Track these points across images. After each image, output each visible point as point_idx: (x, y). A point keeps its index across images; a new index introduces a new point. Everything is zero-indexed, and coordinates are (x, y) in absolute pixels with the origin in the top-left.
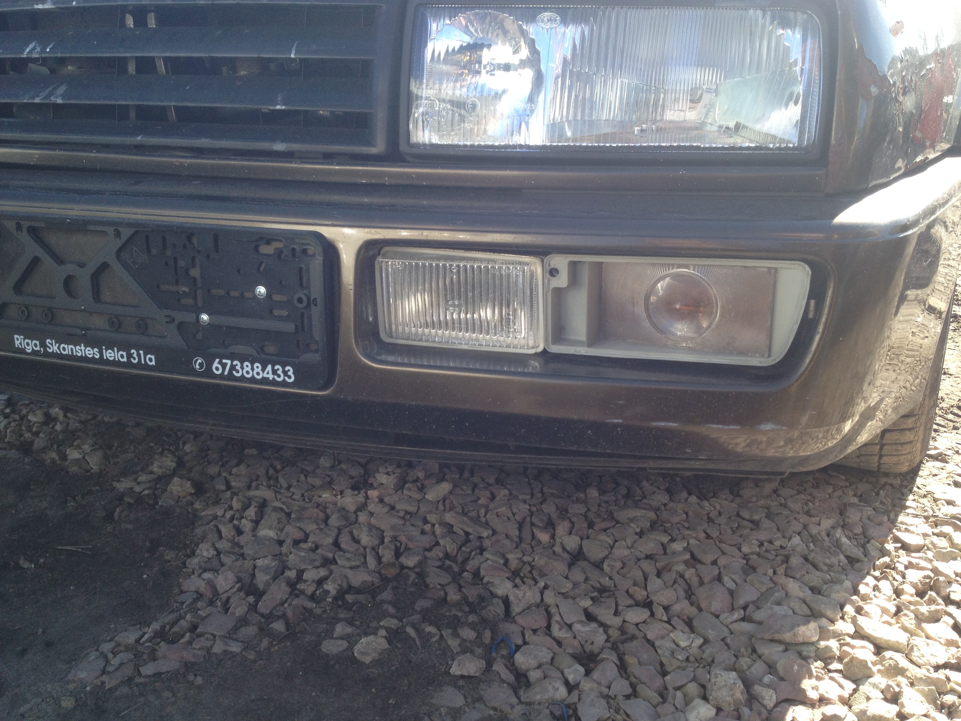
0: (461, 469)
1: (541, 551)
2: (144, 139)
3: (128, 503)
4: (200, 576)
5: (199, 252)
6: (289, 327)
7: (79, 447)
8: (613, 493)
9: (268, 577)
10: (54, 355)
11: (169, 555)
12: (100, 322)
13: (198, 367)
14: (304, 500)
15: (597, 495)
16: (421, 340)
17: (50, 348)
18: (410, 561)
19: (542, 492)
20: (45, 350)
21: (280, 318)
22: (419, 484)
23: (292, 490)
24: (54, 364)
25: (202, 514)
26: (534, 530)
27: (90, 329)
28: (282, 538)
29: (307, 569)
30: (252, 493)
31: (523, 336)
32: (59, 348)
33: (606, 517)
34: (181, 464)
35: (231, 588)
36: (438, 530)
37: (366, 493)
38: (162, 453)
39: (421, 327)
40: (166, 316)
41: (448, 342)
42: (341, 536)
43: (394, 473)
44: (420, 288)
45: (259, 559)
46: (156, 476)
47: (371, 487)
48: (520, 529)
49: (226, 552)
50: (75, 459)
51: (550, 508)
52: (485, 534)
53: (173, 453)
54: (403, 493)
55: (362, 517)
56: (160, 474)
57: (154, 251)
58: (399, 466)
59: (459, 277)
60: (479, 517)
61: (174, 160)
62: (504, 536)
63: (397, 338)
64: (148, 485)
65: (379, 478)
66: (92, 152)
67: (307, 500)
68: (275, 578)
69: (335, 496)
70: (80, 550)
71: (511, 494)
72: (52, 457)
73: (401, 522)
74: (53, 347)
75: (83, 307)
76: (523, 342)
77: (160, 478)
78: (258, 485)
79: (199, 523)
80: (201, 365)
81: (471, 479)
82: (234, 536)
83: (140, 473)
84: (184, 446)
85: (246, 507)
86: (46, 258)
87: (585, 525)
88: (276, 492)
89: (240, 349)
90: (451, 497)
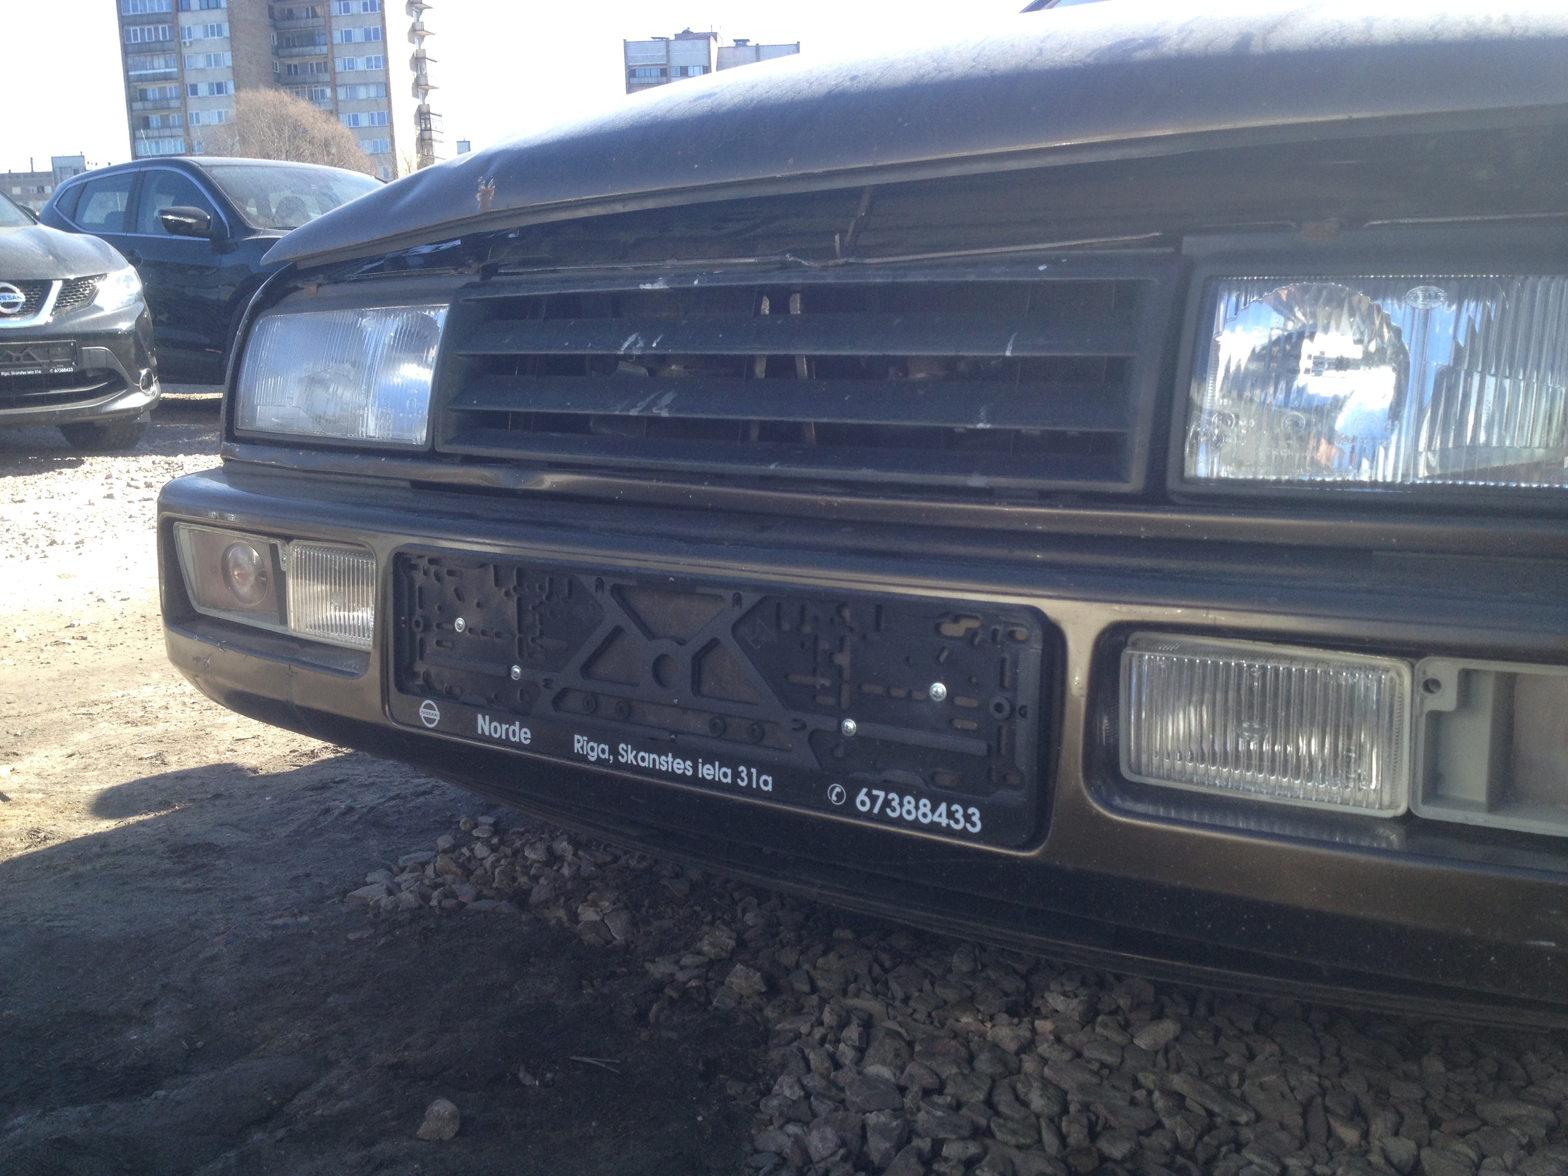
0: (1192, 1001)
1: (1347, 1158)
2: (779, 468)
3: (671, 997)
4: (781, 1127)
5: (852, 630)
6: (978, 747)
7: (594, 904)
8: (1472, 1069)
9: (888, 1145)
10: (627, 767)
11: (734, 1088)
12: (697, 723)
13: (834, 798)
14: (932, 1023)
15: (1442, 1069)
16: (1191, 781)
17: (623, 757)
18: (1117, 1150)
19: (1338, 1054)
20: (616, 759)
21: (966, 733)
22: (1120, 1018)
23: (912, 1003)
24: (625, 780)
25: (778, 1027)
26: (1331, 1121)
27: (683, 733)
28: (902, 1083)
29: (949, 1139)
30: (851, 1002)
31: (1373, 786)
32: (636, 757)
33: (1461, 1111)
34: (741, 943)
35: (832, 1155)
36: (1160, 1103)
37: (1033, 1023)
38: (712, 923)
39: (1191, 760)
40: (794, 720)
41: (1238, 789)
42: (997, 1092)
43: (1076, 996)
44: (1194, 698)
45: (871, 1112)
46: (705, 960)
47: (1037, 1013)
48: (1304, 1114)
49: (818, 1093)
50: (592, 922)
51: (1355, 1085)
52: (1243, 1118)
53: (728, 924)
54: (1093, 1030)
55: (1029, 1065)
56: (713, 957)
57: (786, 626)
58: (1084, 983)
59: (1264, 685)
60: (1229, 1087)
61: (820, 498)
62: (1278, 1126)
63: (1150, 775)
64: (696, 972)
65: (1051, 1001)
66: (703, 485)
67: (936, 1023)
68: (899, 1148)
69: (982, 1022)
70: (604, 1065)
71: (1283, 1052)
72: (557, 915)
73: (1095, 1080)
74: (628, 755)
75: (676, 701)
76: (1372, 796)
77: (711, 963)
78: (859, 990)
79: (776, 1041)
80: (839, 796)
81: (1211, 1019)
82: (828, 1069)
83: (682, 952)
84: (744, 915)
85: (843, 1025)
86: (632, 629)
87: (1425, 1121)
88: (888, 1005)
89: (899, 775)
90: (1178, 1047)
